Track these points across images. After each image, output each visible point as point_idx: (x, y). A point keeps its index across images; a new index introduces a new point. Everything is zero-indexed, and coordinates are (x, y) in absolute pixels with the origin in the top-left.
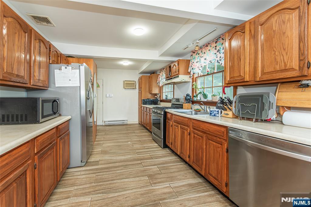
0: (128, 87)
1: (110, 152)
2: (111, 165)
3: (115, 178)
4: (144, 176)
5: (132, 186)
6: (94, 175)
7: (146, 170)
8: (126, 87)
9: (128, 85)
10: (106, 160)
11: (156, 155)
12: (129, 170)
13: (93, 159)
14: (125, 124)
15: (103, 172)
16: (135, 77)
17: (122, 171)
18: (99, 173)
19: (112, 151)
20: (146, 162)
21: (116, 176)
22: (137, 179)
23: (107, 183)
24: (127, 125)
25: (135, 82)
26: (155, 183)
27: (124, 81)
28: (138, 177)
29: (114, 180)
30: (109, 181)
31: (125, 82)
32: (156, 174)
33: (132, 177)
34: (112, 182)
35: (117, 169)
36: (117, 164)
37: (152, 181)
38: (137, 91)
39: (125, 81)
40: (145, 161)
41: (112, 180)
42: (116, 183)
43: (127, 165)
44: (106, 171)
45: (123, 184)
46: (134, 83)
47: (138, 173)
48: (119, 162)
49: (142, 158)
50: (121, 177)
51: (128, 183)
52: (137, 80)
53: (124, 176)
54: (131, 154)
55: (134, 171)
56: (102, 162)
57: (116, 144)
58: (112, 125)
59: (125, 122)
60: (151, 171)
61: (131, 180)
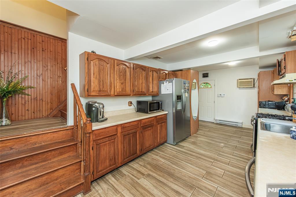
1: (197, 144)
2: (189, 152)
3: (184, 160)
4: (204, 170)
5: (189, 169)
6: (176, 153)
7: (210, 168)
8: (240, 86)
9: (243, 84)
10: (190, 148)
13: (183, 144)
15: (181, 154)
18: (179, 152)
19: (199, 145)
21: (185, 160)
22: (198, 169)
23: (178, 160)
24: (241, 127)
26: (207, 179)
28: (199, 168)
29: (183, 161)
30: (180, 159)
32: (216, 175)
33: (195, 165)
34: (181, 161)
35: (191, 156)
36: (194, 153)
37: (206, 176)
39: (239, 79)
41: (181, 160)
42: (182, 162)
43: (200, 158)
44: (184, 154)
45: (185, 165)
47: (202, 166)
51: (189, 167)
53: (190, 162)
55: (201, 164)
56: (186, 148)
58: (223, 124)
59: (239, 125)
60: (214, 171)
61: (193, 167)
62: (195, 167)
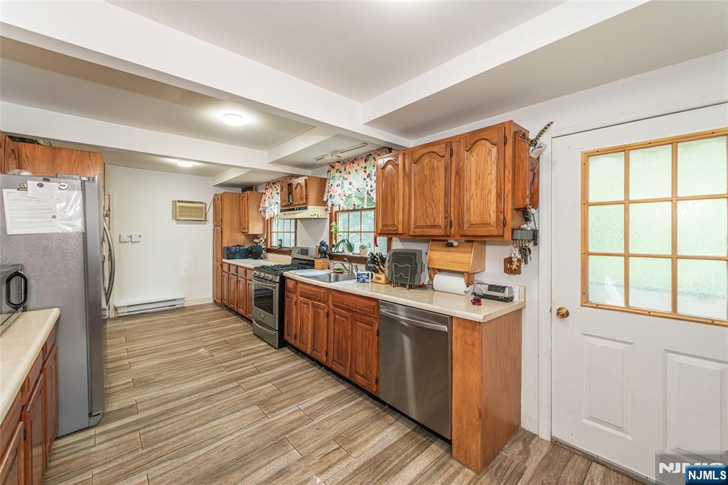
0: (188, 216)
1: (157, 379)
2: (171, 405)
3: (189, 426)
4: (250, 406)
5: (230, 429)
6: (137, 434)
7: (251, 396)
8: (180, 216)
9: (186, 212)
10: (154, 398)
11: (267, 363)
12: (217, 403)
13: (116, 404)
14: (177, 309)
15: (158, 422)
16: (204, 195)
17: (202, 409)
18: (145, 427)
19: (161, 378)
20: (250, 381)
21: (191, 423)
22: (238, 414)
23: (174, 439)
24: (183, 308)
25: (206, 204)
26: (273, 412)
27: (174, 202)
28: (238, 411)
29: (189, 430)
30: (177, 435)
31: (178, 204)
32: (273, 397)
33: (226, 414)
34: (186, 434)
35: (189, 408)
36: (185, 399)
37: (267, 410)
38: (209, 226)
39: (178, 201)
40: (248, 379)
41: (184, 432)
42: (193, 434)
43: (212, 395)
44: (166, 417)
45: (210, 431)
46: (201, 208)
47: (237, 404)
48: (190, 395)
49: (239, 375)
50: (202, 421)
51: (221, 426)
52: (208, 200)
53: (210, 418)
54: (213, 373)
55: (228, 403)
56: (146, 405)
57: (167, 360)
58: (139, 314)
59: (178, 304)
60: (261, 394)
61: (227, 419)
62: (232, 417)
